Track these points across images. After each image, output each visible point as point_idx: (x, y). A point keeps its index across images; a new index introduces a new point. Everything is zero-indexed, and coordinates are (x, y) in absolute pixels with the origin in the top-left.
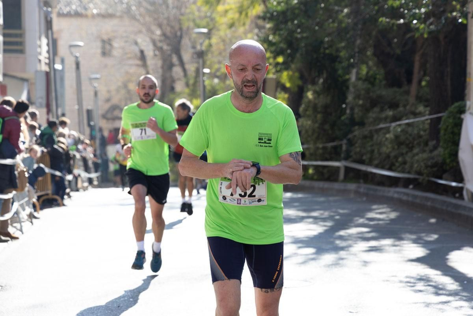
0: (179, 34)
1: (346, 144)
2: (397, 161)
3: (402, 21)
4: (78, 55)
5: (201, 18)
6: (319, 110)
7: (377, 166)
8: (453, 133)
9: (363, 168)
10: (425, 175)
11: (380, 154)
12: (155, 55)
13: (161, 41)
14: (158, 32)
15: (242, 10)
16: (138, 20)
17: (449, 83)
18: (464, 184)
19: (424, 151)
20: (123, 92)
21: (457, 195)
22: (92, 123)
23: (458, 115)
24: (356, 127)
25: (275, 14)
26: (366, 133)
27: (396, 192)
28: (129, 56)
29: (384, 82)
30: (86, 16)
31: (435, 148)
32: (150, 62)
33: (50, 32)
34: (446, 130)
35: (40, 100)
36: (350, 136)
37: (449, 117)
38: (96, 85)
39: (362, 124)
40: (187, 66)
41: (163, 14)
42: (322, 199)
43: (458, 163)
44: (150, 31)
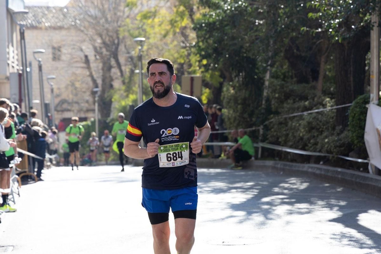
0: (116, 41)
1: (263, 129)
2: (309, 143)
3: (320, 30)
4: (40, 59)
5: (134, 29)
6: (239, 102)
7: (291, 147)
8: (359, 119)
9: (279, 148)
10: (334, 154)
11: (294, 137)
12: (96, 59)
13: (101, 48)
14: (99, 41)
15: (172, 23)
16: (82, 31)
17: (352, 79)
18: (369, 160)
19: (332, 134)
20: (70, 88)
21: (361, 169)
22: (49, 114)
23: (364, 106)
24: (272, 116)
25: (203, 25)
26: (281, 120)
27: (309, 167)
28: (75, 60)
29: (295, 79)
30: (41, 28)
31: (342, 132)
32: (93, 65)
33: (23, 41)
34: (353, 117)
35: (14, 96)
36: (267, 123)
37: (356, 107)
38: (52, 84)
39: (277, 113)
40: (123, 68)
41: (103, 26)
43: (364, 143)
44: (92, 40)
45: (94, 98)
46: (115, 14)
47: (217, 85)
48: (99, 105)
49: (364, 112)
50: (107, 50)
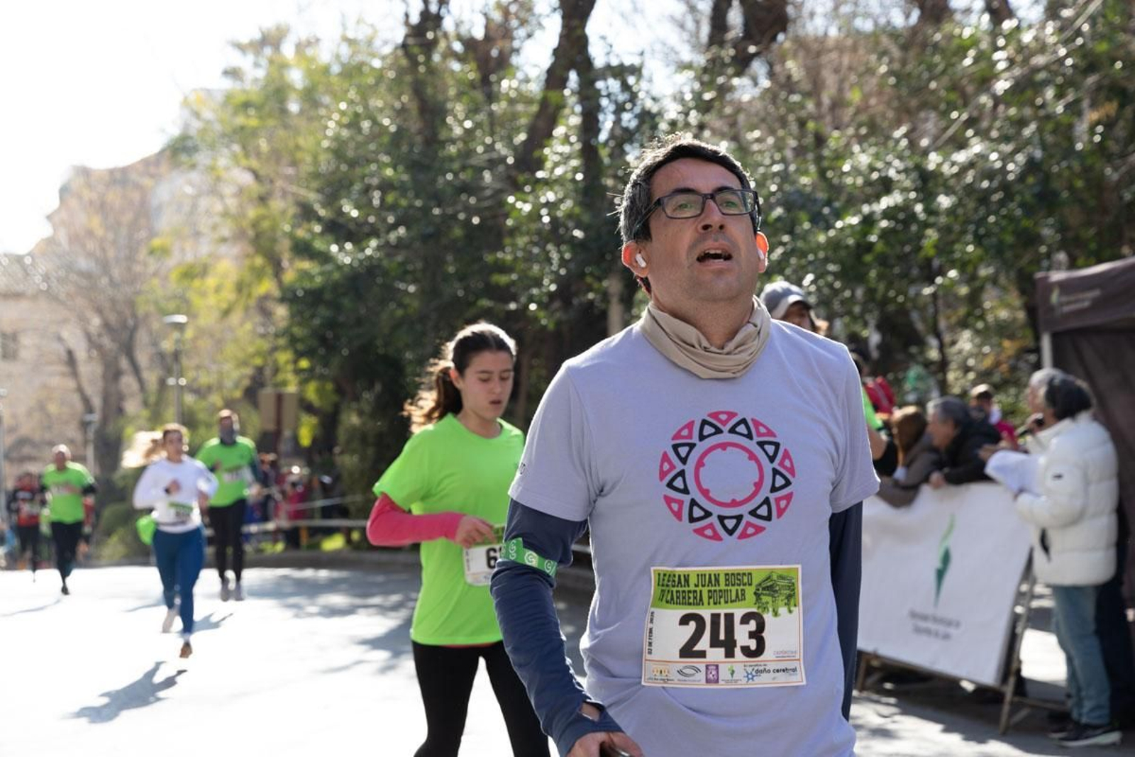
0: (131, 322)
3: (513, 306)
5: (166, 298)
12: (90, 358)
13: (100, 335)
14: (96, 321)
15: (240, 287)
16: (62, 303)
20: (37, 416)
25: (300, 293)
28: (48, 359)
32: (84, 369)
40: (145, 375)
41: (105, 293)
42: (380, 578)
44: (83, 320)
45: (85, 432)
46: (129, 269)
47: (329, 409)
48: (96, 448)
50: (113, 340)
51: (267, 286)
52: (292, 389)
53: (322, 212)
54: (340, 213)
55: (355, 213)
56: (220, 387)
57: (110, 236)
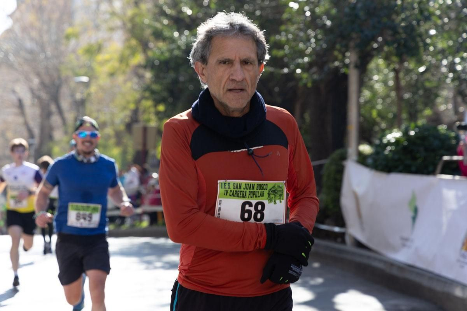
0: (57, 82)
3: (286, 70)
8: (335, 179)
12: (32, 104)
13: (39, 90)
15: (123, 59)
16: (16, 69)
17: (330, 130)
18: (347, 229)
21: (339, 240)
23: (340, 162)
32: (29, 111)
34: (328, 177)
37: (331, 164)
40: (66, 115)
43: (340, 209)
44: (28, 79)
46: (57, 48)
49: (340, 171)
50: (47, 93)
51: (139, 59)
52: (153, 123)
53: (168, 11)
54: (180, 12)
55: (189, 12)
56: (113, 123)
57: (45, 27)
